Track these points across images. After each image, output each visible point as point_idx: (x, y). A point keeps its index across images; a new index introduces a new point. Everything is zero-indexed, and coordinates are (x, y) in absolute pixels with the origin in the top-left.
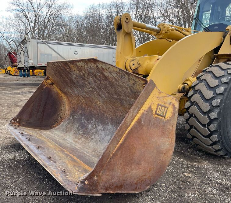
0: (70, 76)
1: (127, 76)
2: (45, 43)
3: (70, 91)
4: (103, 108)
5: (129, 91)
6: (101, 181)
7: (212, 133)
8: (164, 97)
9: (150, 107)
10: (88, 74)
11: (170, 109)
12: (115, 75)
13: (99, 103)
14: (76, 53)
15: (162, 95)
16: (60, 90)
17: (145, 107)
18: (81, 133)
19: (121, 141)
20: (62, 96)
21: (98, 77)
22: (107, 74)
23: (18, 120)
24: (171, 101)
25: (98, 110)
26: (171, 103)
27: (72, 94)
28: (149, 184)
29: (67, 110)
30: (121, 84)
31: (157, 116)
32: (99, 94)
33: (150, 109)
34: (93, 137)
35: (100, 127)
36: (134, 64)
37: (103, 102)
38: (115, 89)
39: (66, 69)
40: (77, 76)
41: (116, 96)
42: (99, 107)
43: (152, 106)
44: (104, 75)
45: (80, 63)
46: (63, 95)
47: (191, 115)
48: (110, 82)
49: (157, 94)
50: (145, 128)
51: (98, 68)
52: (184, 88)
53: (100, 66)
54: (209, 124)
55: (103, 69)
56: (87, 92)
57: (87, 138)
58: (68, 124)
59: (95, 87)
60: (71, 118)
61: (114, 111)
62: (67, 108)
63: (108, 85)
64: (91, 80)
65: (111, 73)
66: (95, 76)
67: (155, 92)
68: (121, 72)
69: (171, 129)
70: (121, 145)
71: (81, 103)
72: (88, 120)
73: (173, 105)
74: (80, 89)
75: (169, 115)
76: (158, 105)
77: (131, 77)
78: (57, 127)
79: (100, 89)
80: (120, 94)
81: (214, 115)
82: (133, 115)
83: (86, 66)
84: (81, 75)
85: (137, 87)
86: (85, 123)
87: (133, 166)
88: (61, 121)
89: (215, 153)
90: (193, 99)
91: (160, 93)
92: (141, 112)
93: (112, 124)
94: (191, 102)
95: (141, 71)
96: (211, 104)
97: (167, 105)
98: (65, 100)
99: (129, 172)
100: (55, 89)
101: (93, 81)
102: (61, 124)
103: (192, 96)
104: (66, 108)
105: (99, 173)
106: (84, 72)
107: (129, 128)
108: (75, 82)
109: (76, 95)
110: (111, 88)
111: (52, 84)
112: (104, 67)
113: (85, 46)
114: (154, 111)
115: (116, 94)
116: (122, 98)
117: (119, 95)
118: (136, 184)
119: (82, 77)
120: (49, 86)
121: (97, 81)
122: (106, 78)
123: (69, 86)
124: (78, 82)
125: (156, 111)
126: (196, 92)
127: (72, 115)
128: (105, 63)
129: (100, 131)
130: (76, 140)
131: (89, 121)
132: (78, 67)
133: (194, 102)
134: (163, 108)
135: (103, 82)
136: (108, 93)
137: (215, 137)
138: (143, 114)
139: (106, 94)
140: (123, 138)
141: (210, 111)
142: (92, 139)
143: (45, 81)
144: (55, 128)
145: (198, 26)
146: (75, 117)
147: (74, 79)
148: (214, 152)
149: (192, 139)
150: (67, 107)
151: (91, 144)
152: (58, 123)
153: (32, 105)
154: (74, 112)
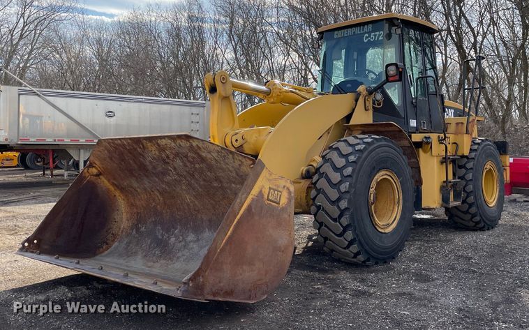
0: (141, 159)
1: (231, 156)
2: (37, 95)
3: (135, 185)
4: (195, 205)
5: (234, 174)
6: (208, 284)
7: (345, 229)
8: (276, 179)
9: (261, 191)
10: (175, 155)
11: (285, 194)
12: (215, 155)
13: (188, 198)
14: (110, 114)
15: (273, 176)
16: (113, 184)
17: (255, 191)
18: (157, 252)
19: (229, 232)
20: (115, 196)
21: (190, 159)
22: (204, 155)
23: (35, 241)
24: (284, 184)
25: (186, 211)
26: (284, 187)
27: (139, 190)
28: (266, 293)
29: (124, 220)
30: (224, 166)
31: (269, 202)
32: (189, 184)
33: (261, 193)
34: (180, 254)
35: (191, 237)
36: (237, 140)
37: (195, 196)
38: (216, 174)
39: (136, 149)
40: (154, 158)
41: (216, 184)
42: (188, 205)
43: (263, 190)
44: (200, 156)
45: (163, 140)
46: (117, 193)
47: (319, 208)
48: (207, 165)
49: (267, 175)
50: (256, 218)
51: (191, 146)
52: (308, 171)
53: (195, 143)
54: (341, 216)
55: (199, 148)
56: (168, 184)
57: (170, 259)
58: (129, 243)
59: (185, 173)
60: (134, 232)
61: (214, 208)
62: (124, 216)
63: (205, 169)
64: (178, 163)
65: (210, 152)
66: (186, 156)
67: (264, 173)
68: (223, 151)
69: (288, 219)
70: (229, 237)
71: (154, 204)
72: (168, 231)
73: (288, 189)
74: (157, 180)
75: (284, 201)
76: (270, 188)
77: (236, 157)
78: (106, 252)
79: (193, 176)
80: (222, 179)
81: (344, 204)
82: (241, 200)
83: (173, 144)
84: (162, 157)
85: (245, 169)
86: (163, 235)
87: (244, 267)
88: (113, 241)
89: (355, 260)
90: (318, 186)
91: (271, 175)
92: (250, 197)
93: (210, 230)
94: (317, 189)
95: (247, 149)
96: (339, 191)
97: (280, 189)
98: (121, 202)
99: (241, 275)
100: (104, 182)
101: (181, 164)
102: (114, 246)
103: (318, 181)
104: (122, 216)
105: (205, 272)
106: (168, 152)
107: (238, 217)
108: (150, 168)
109: (145, 189)
110: (209, 174)
111: (98, 175)
112: (200, 145)
113: (129, 100)
114: (266, 196)
115: (216, 180)
116: (225, 185)
117: (221, 182)
118: (250, 290)
119: (164, 160)
120: (93, 178)
121: (188, 164)
122: (203, 160)
123: (135, 176)
124: (154, 168)
125: (268, 196)
126: (321, 175)
127: (136, 227)
128: (202, 140)
129: (192, 243)
130: (150, 264)
131: (170, 231)
132: (159, 145)
133: (320, 189)
134: (276, 192)
135: (197, 166)
136: (204, 180)
137: (349, 235)
138: (253, 199)
139: (202, 183)
140: (231, 229)
141: (339, 199)
142: (178, 258)
143: (86, 171)
144: (103, 254)
145: (326, 83)
146: (143, 229)
147: (148, 163)
148: (353, 258)
149: (325, 242)
150: (124, 214)
151: (178, 265)
152: (107, 244)
153: (62, 213)
154: (138, 221)
